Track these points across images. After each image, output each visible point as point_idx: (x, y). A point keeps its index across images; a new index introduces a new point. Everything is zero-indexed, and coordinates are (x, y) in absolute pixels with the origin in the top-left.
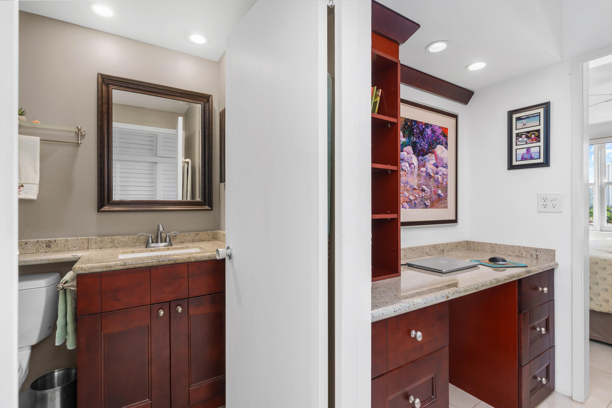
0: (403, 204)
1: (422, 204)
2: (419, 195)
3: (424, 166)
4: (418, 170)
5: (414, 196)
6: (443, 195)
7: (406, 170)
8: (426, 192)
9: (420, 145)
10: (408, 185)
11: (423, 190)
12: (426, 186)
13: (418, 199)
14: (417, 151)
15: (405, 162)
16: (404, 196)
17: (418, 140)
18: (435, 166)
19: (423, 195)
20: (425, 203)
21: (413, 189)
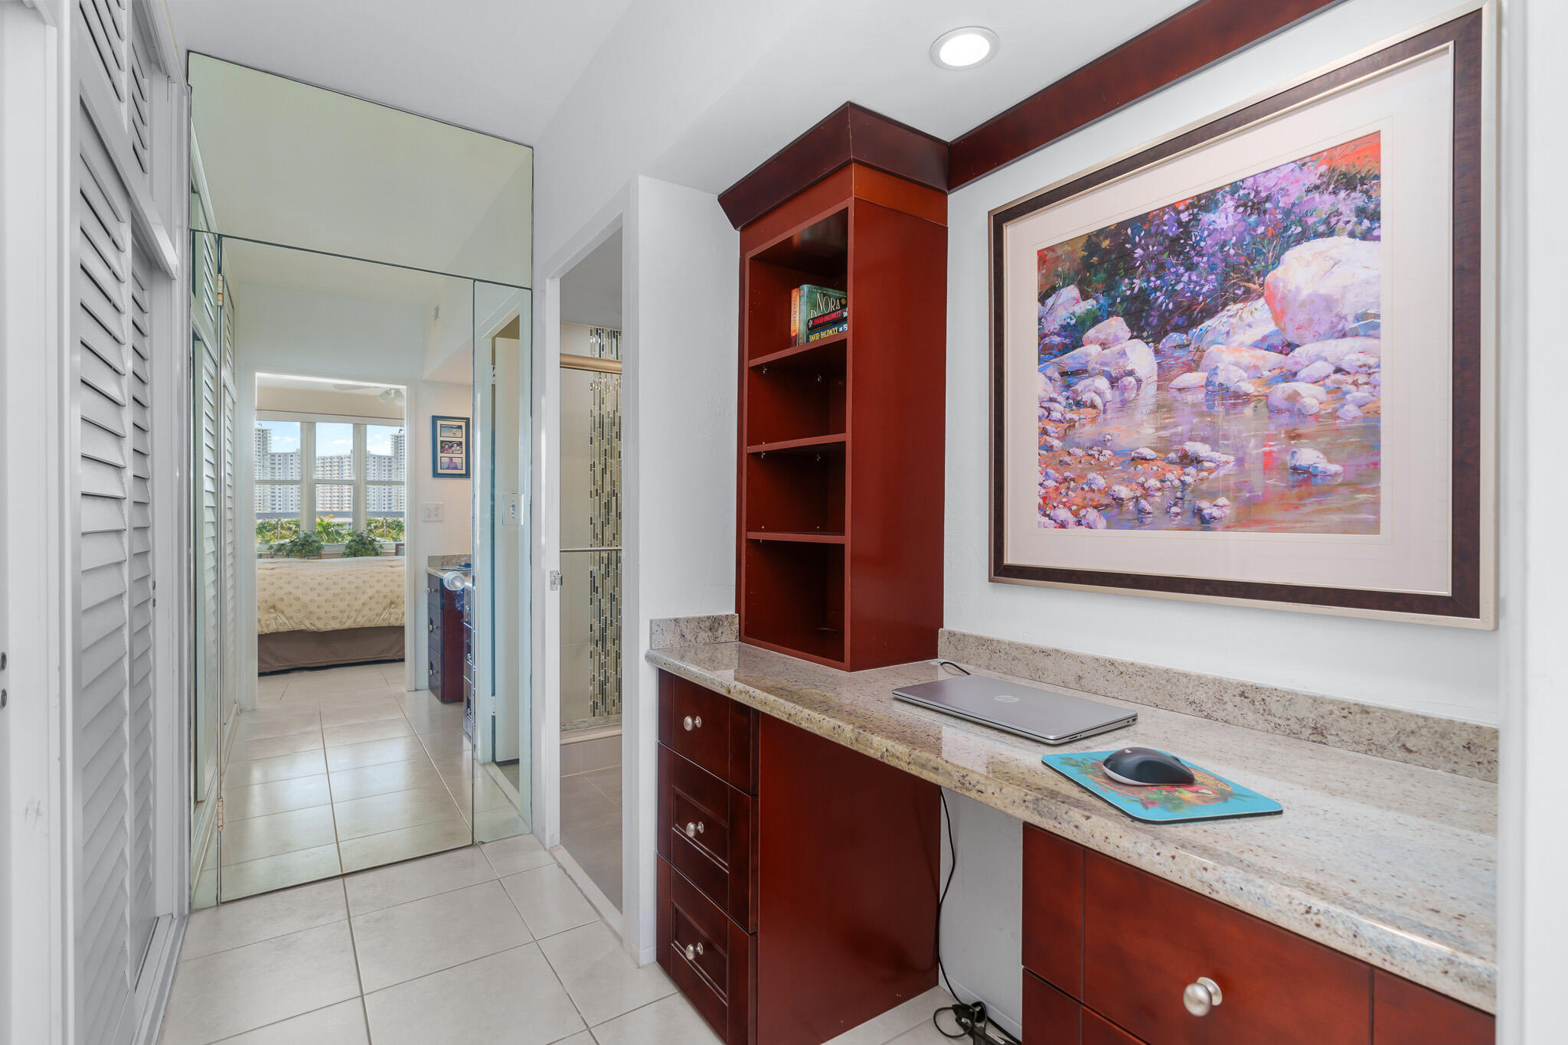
0: (1082, 512)
1: (1177, 514)
2: (1162, 481)
3: (1192, 367)
4: (1159, 388)
5: (1134, 486)
6: (1334, 468)
7: (1098, 401)
8: (1207, 464)
9: (1171, 294)
10: (1104, 452)
11: (1188, 460)
12: (1204, 440)
13: (1159, 494)
14: (1155, 322)
15: (1090, 376)
16: (1086, 488)
17: (1158, 278)
18: (1271, 348)
19: (1188, 479)
20: (1200, 510)
21: (1133, 459)
